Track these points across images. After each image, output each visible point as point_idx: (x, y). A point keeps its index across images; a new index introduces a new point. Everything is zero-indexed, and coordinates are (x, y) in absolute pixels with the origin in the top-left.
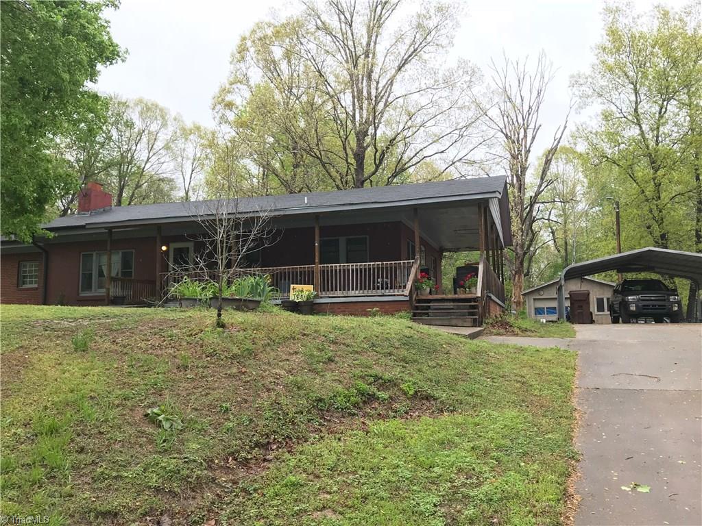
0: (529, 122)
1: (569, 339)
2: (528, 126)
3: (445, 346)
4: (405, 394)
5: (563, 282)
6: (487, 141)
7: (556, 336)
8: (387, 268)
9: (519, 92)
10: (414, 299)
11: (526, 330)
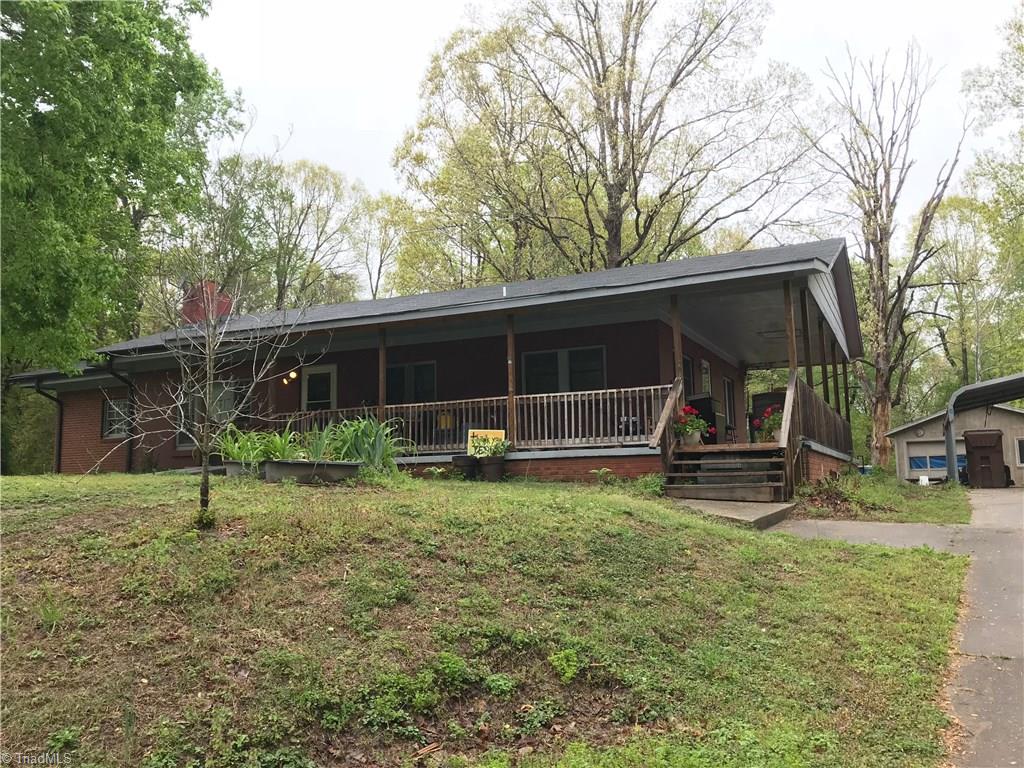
0: (893, 157)
1: (954, 526)
2: (890, 166)
3: (689, 552)
4: (558, 676)
5: (951, 416)
6: (821, 189)
7: (928, 519)
8: (626, 399)
9: (874, 108)
10: (670, 453)
11: (874, 507)
